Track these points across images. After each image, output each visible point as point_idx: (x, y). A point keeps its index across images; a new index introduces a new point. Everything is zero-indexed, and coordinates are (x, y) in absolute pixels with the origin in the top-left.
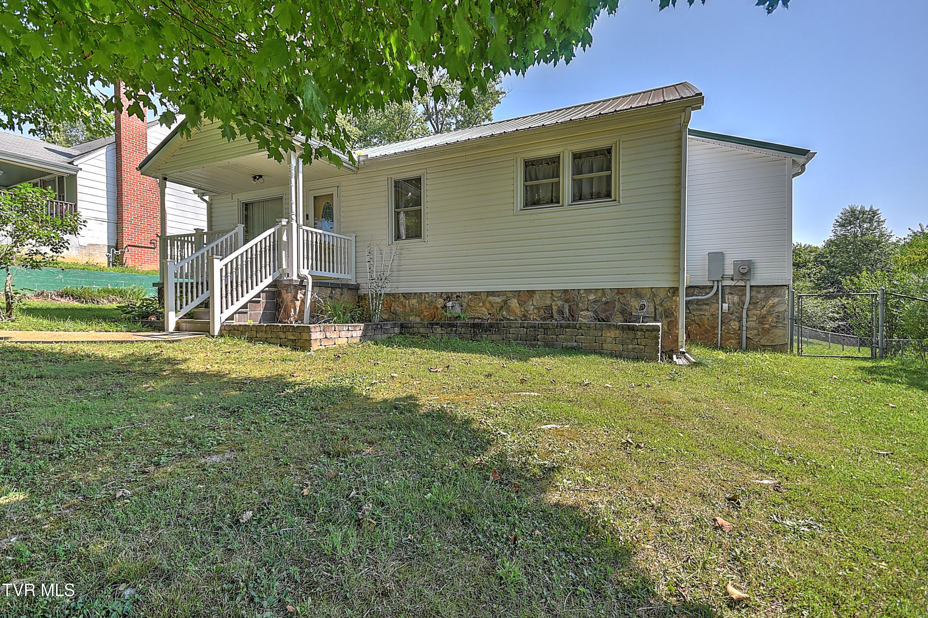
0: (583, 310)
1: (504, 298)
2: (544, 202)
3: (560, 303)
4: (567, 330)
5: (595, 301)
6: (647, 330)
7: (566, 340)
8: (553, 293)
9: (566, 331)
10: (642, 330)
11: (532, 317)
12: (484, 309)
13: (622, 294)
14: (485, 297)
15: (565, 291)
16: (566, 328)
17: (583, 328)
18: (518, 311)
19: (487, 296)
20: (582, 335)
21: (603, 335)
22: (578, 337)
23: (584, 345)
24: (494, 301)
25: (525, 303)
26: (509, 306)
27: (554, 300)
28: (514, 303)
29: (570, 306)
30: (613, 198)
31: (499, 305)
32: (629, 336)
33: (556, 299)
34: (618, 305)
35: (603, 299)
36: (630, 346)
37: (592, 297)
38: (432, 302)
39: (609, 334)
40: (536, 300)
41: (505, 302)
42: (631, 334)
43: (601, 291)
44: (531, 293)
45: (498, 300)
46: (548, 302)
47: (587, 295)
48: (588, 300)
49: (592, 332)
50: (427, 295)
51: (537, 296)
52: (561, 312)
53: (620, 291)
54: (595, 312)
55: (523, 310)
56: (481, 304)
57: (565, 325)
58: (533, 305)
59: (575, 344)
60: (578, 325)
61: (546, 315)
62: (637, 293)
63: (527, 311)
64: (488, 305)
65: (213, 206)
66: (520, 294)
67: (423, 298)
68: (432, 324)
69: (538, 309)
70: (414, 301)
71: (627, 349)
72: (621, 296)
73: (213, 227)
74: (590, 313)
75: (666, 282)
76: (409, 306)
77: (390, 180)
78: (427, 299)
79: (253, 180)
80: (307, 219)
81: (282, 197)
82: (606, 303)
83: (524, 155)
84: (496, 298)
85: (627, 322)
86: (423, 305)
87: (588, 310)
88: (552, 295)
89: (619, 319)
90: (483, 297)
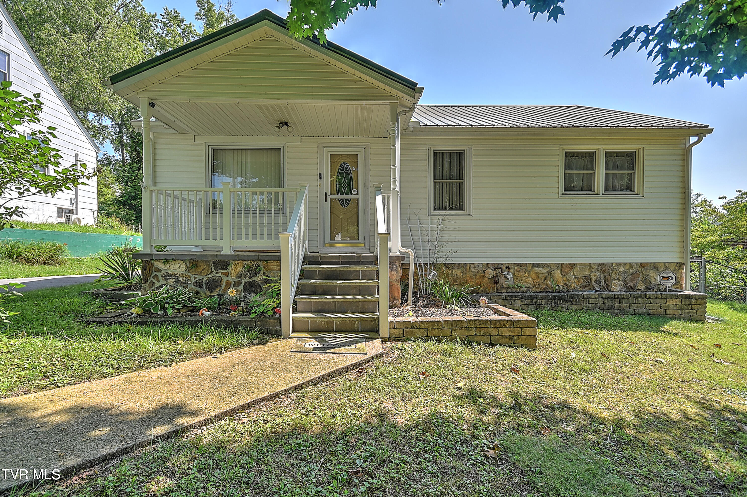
0: (615, 280)
1: (549, 269)
2: (577, 189)
3: (598, 274)
4: (639, 299)
5: (624, 273)
6: (699, 299)
7: (638, 308)
8: (592, 265)
9: (638, 301)
10: (695, 298)
11: (573, 285)
12: (530, 279)
13: (644, 267)
14: (531, 268)
15: (601, 264)
16: (638, 298)
17: (652, 297)
18: (560, 280)
19: (532, 267)
20: (651, 303)
21: (667, 303)
22: (647, 305)
23: (652, 311)
24: (540, 272)
25: (567, 273)
26: (553, 276)
27: (592, 271)
28: (557, 274)
29: (605, 276)
30: (636, 192)
31: (543, 275)
32: (686, 303)
33: (593, 270)
34: (641, 276)
35: (631, 271)
36: (687, 311)
37: (622, 269)
38: (478, 272)
39: (671, 302)
40: (577, 272)
41: (549, 273)
42: (688, 302)
43: (629, 264)
44: (572, 266)
45: (544, 271)
46: (587, 273)
47: (618, 268)
48: (619, 272)
49: (659, 301)
50: (472, 266)
51: (577, 269)
52: (598, 281)
53: (642, 265)
54: (625, 281)
55: (565, 279)
56: (527, 275)
57: (638, 295)
58: (574, 275)
59: (645, 311)
60: (648, 296)
61: (585, 284)
62: (655, 267)
63: (569, 281)
64: (534, 276)
65: (157, 146)
66: (563, 266)
67: (468, 268)
68: (511, 297)
69: (578, 278)
70: (458, 272)
71: (685, 313)
72: (643, 269)
73: (157, 173)
74: (620, 282)
75: (674, 259)
76: (452, 276)
77: (430, 150)
78: (473, 270)
79: (278, 127)
80: (321, 179)
81: (280, 150)
82: (633, 274)
83: (565, 147)
84: (541, 269)
85: (648, 289)
86: (468, 275)
87: (618, 279)
88: (591, 267)
89: (642, 286)
90: (529, 268)
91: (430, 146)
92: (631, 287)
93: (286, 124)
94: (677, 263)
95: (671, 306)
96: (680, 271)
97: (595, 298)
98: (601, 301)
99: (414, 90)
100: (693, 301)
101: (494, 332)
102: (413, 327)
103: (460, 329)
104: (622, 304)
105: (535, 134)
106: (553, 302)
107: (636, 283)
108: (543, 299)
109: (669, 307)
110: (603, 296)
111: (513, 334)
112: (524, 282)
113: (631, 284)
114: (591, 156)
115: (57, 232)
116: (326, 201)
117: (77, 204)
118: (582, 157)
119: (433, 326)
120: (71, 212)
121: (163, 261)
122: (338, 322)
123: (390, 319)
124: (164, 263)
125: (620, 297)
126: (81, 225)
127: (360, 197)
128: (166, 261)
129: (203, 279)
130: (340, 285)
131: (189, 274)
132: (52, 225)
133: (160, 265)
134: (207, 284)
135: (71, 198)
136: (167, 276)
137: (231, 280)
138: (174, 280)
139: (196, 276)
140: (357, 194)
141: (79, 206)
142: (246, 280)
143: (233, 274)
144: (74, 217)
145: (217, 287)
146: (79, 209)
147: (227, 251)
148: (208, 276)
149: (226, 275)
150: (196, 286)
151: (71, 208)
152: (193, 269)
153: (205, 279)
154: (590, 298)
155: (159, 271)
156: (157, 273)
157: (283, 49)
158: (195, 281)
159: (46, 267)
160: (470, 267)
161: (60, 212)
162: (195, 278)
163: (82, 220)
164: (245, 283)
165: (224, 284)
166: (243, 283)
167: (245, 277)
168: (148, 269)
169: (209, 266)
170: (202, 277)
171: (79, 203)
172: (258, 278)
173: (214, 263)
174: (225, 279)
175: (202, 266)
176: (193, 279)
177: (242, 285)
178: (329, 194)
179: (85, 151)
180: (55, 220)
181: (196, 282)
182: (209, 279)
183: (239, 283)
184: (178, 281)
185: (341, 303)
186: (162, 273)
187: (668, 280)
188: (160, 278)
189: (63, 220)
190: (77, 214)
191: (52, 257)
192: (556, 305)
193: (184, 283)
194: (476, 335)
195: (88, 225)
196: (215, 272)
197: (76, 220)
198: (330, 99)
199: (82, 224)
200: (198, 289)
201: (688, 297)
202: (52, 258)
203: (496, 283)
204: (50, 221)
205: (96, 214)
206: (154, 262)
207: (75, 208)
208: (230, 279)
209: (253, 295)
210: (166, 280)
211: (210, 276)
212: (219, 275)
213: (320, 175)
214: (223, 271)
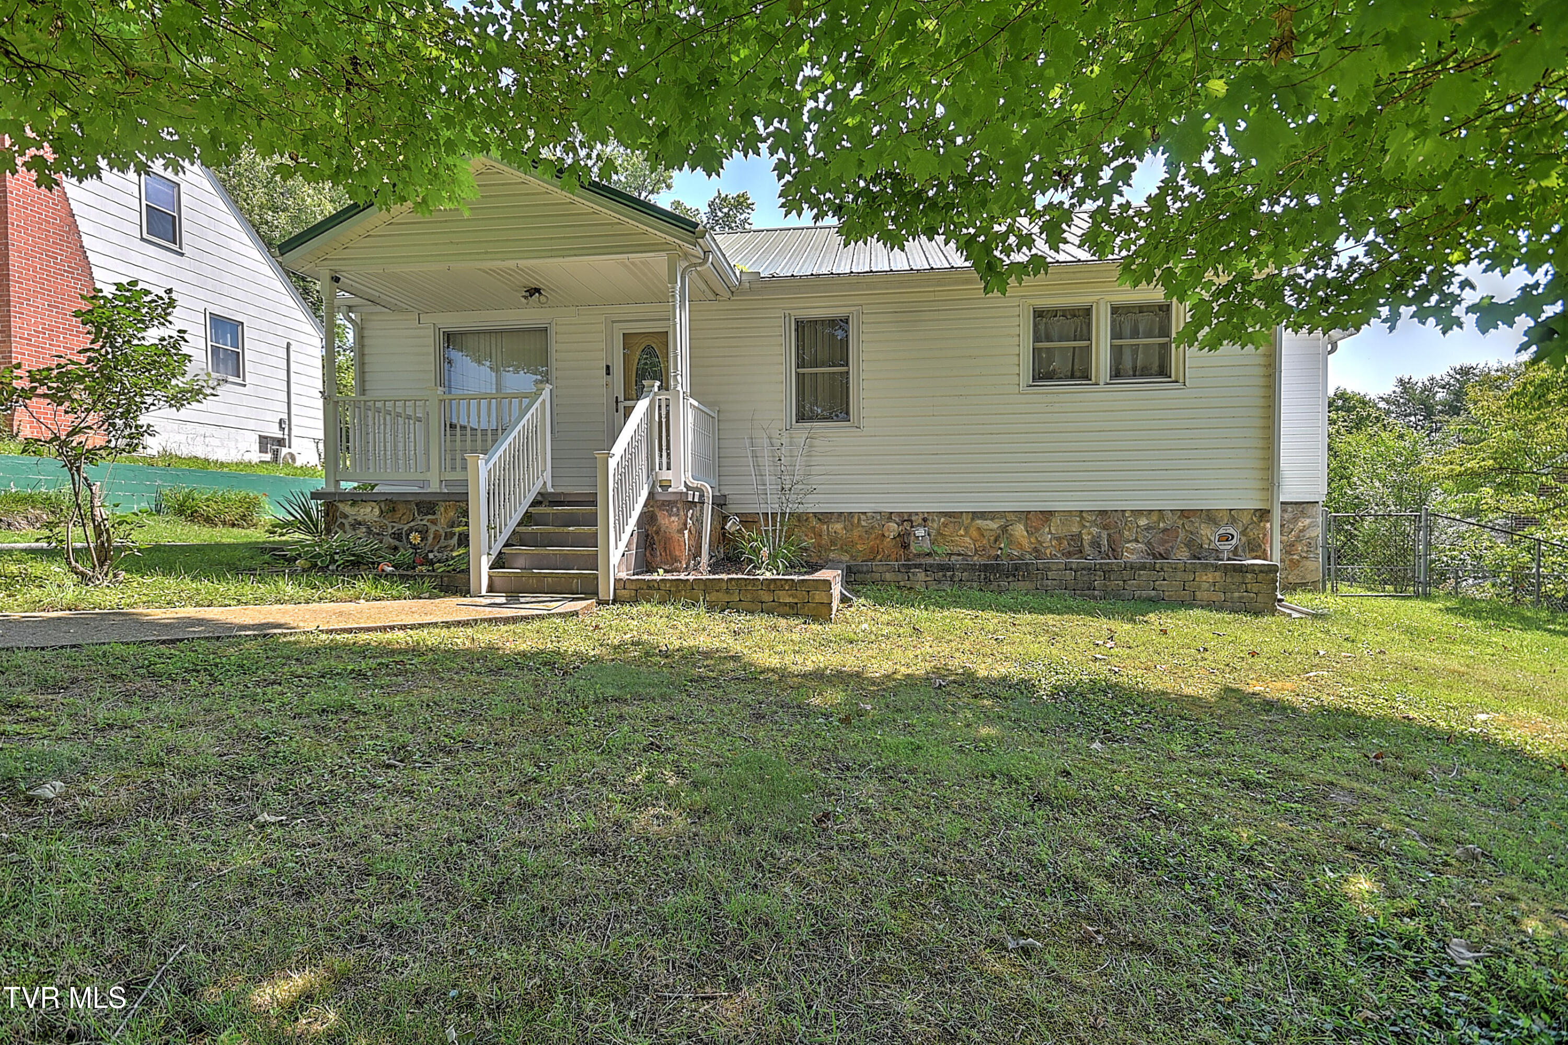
0: (1130, 541)
1: (1002, 522)
2: (1061, 375)
3: (1094, 530)
4: (1142, 572)
5: (1148, 528)
6: (1261, 572)
7: (1139, 587)
8: (1084, 515)
9: (1139, 575)
10: (1253, 571)
11: (1048, 552)
12: (967, 539)
13: (1188, 518)
14: (969, 521)
15: (1103, 513)
16: (1140, 569)
17: (1165, 569)
18: (1025, 542)
19: (973, 519)
20: (1164, 580)
21: (1197, 579)
22: (1157, 583)
23: (1167, 593)
24: (986, 527)
25: (1037, 529)
26: (1011, 535)
27: (1084, 526)
28: (1019, 530)
29: (1109, 535)
30: (1173, 378)
31: (994, 533)
32: (1235, 580)
33: (1087, 524)
34: (1182, 534)
35: (1161, 525)
36: (1236, 594)
37: (1143, 522)
38: (872, 528)
39: (1204, 578)
40: (1055, 527)
41: (1004, 529)
42: (1238, 578)
43: (1156, 513)
44: (1047, 515)
45: (994, 525)
46: (1075, 529)
47: (1136, 519)
48: (1138, 526)
49: (1180, 575)
50: (862, 517)
51: (1056, 521)
52: (1096, 544)
53: (1183, 513)
54: (1149, 544)
55: (1033, 540)
56: (962, 532)
57: (1139, 565)
58: (1050, 533)
59: (1153, 593)
60: (1157, 566)
61: (1072, 549)
62: (1210, 516)
63: (1040, 543)
64: (975, 534)
66: (1030, 516)
67: (856, 521)
69: (1059, 539)
70: (838, 526)
71: (1232, 598)
72: (1185, 521)
74: (1140, 545)
75: (1250, 502)
76: (828, 534)
77: (787, 319)
78: (863, 523)
79: (525, 297)
80: (608, 374)
81: (546, 329)
82: (1165, 530)
83: (1033, 301)
84: (988, 522)
85: (1195, 557)
86: (856, 533)
87: (1137, 541)
88: (1082, 518)
89: (1182, 554)
90: (966, 520)
91: (787, 312)
92: (1160, 554)
93: (538, 290)
94: (1256, 510)
95: (1205, 586)
96: (1262, 524)
97: (1059, 570)
98: (1070, 575)
99: (694, 233)
100: (1249, 576)
102: (649, 588)
103: (717, 591)
104: (1110, 580)
106: (982, 577)
107: (1172, 548)
109: (1199, 588)
110: (1074, 567)
111: (796, 601)
112: (957, 545)
113: (1161, 549)
114: (1082, 314)
115: (254, 476)
116: (617, 411)
117: (290, 429)
119: (677, 587)
120: (280, 442)
121: (350, 503)
124: (351, 505)
125: (1106, 568)
126: (295, 465)
128: (354, 503)
129: (402, 529)
130: (573, 533)
131: (384, 521)
132: (249, 464)
133: (346, 509)
134: (408, 535)
135: (281, 420)
136: (356, 524)
137: (441, 530)
138: (364, 530)
139: (393, 524)
141: (293, 433)
142: (461, 531)
143: (442, 521)
144: (284, 451)
146: (293, 438)
147: (434, 487)
148: (409, 525)
149: (434, 522)
150: (394, 538)
151: (281, 436)
152: (390, 514)
154: (1050, 570)
155: (346, 517)
156: (343, 520)
158: (393, 531)
159: (235, 530)
160: (859, 519)
161: (264, 442)
162: (393, 527)
163: (297, 456)
164: (460, 535)
165: (432, 536)
166: (457, 534)
167: (459, 526)
168: (331, 515)
169: (410, 510)
171: (293, 427)
173: (417, 505)
174: (432, 529)
175: (401, 509)
176: (389, 528)
177: (456, 538)
178: (621, 398)
179: (303, 337)
180: (255, 456)
181: (394, 533)
182: (411, 528)
184: (369, 531)
185: (565, 556)
186: (350, 519)
187: (1227, 540)
188: (347, 527)
189: (268, 457)
190: (290, 447)
191: (245, 515)
192: (988, 581)
193: (378, 534)
195: (309, 465)
196: (419, 518)
197: (288, 456)
198: (575, 255)
199: (298, 463)
200: (397, 543)
202: (244, 517)
203: (906, 546)
204: (247, 458)
205: (321, 446)
206: (339, 504)
207: (286, 437)
210: (354, 530)
211: (412, 524)
212: (424, 522)
213: (608, 367)
214: (430, 517)
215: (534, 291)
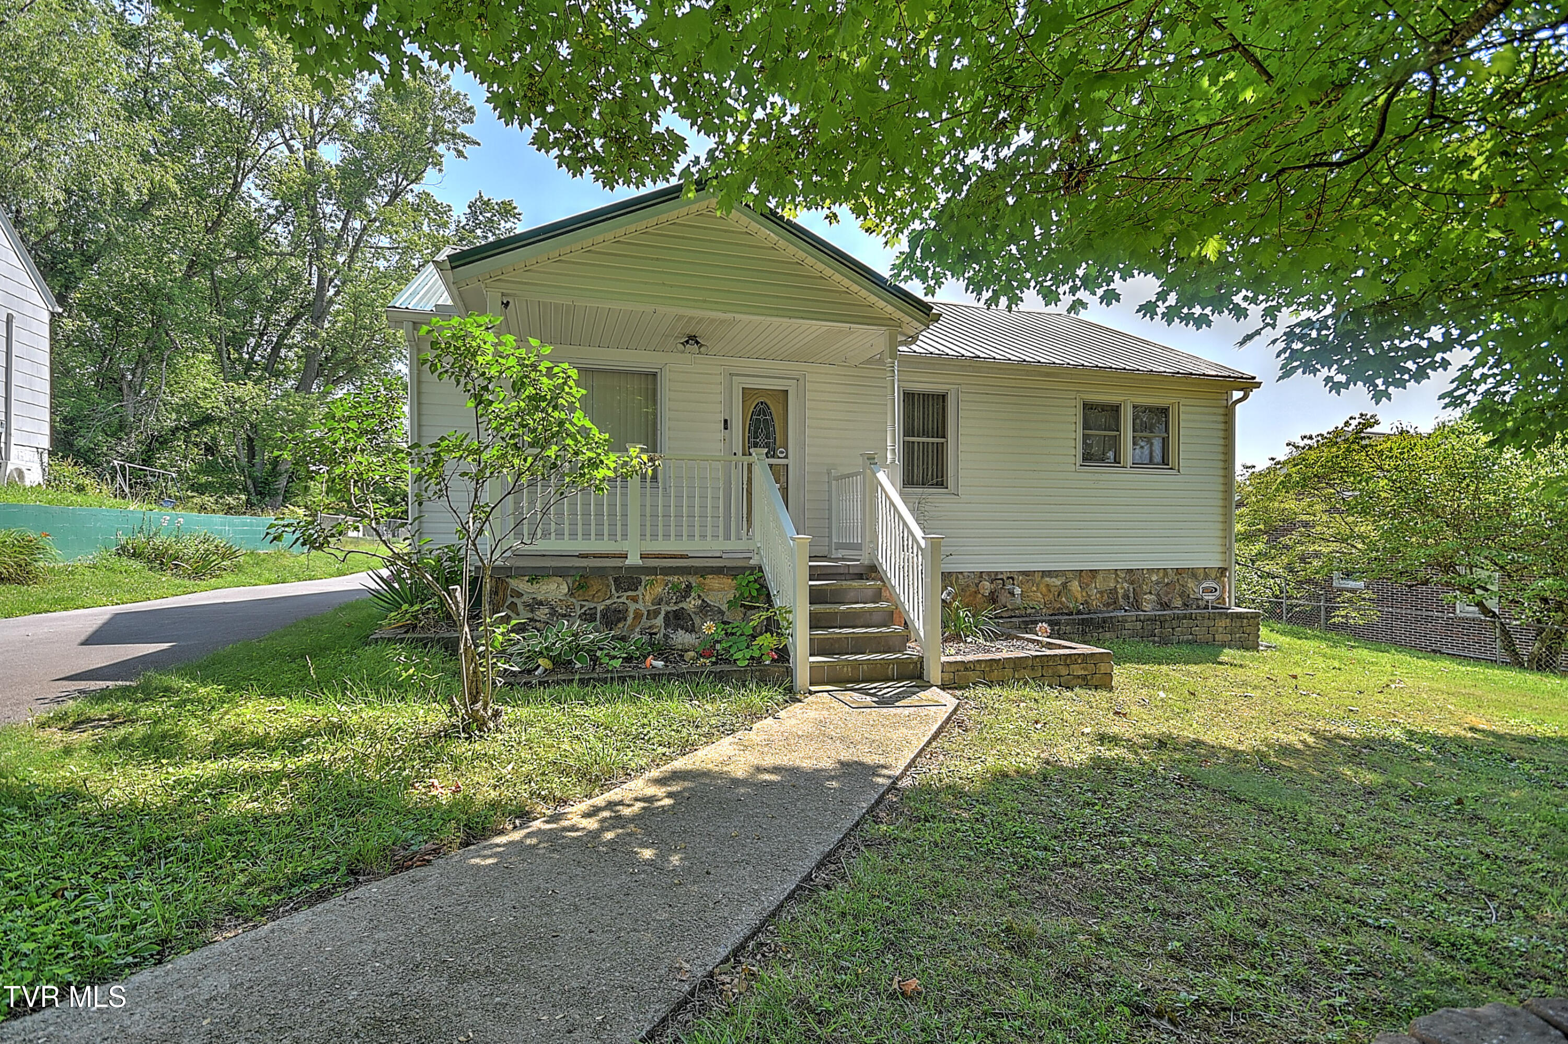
0: (1147, 594)
1: (1063, 579)
2: (1097, 458)
3: (1126, 585)
5: (1157, 583)
6: (1252, 618)
8: (1119, 572)
10: (1247, 618)
11: (1094, 603)
12: (1039, 594)
13: (1181, 574)
14: (1040, 578)
15: (1130, 571)
18: (1079, 596)
19: (1042, 577)
24: (1052, 584)
25: (1088, 585)
26: (1069, 590)
27: (1118, 582)
28: (1075, 586)
29: (1134, 589)
30: (1171, 466)
31: (1057, 588)
32: (1237, 625)
33: (1120, 580)
34: (1178, 587)
35: (1166, 580)
36: (1238, 635)
37: (1154, 578)
38: (968, 586)
39: (1218, 623)
40: (1099, 583)
41: (1064, 585)
42: (1238, 623)
43: (1162, 571)
44: (1094, 572)
45: (1058, 582)
46: (1112, 585)
47: (1150, 576)
48: (1152, 581)
49: (1206, 622)
50: (960, 576)
51: (1100, 577)
52: (1126, 596)
53: (1178, 571)
54: (1158, 595)
55: (1084, 594)
56: (1035, 589)
58: (1096, 588)
61: (1110, 601)
62: (1193, 573)
63: (1089, 596)
64: (1044, 590)
66: (1083, 574)
67: (954, 580)
69: (1101, 593)
71: (1236, 638)
72: (1179, 577)
74: (1153, 597)
75: (1214, 562)
78: (960, 582)
79: (683, 344)
80: (726, 428)
81: (655, 375)
82: (1168, 584)
83: (1083, 396)
84: (1054, 579)
85: (1185, 605)
87: (1150, 593)
88: (1117, 575)
89: (1178, 603)
90: (1037, 578)
92: (1166, 603)
93: (695, 339)
94: (1218, 568)
95: (1220, 630)
96: (1222, 579)
97: (1132, 621)
99: (926, 314)
100: (1245, 621)
101: (1063, 671)
102: (966, 669)
103: (1024, 668)
104: (1163, 628)
105: (1048, 375)
107: (1172, 598)
108: (1068, 624)
109: (1217, 631)
110: (1142, 618)
111: (1086, 673)
112: (1032, 600)
113: (1166, 599)
114: (1115, 410)
117: (8, 435)
118: (1103, 410)
119: (991, 666)
121: (527, 578)
122: (865, 667)
123: (944, 659)
124: (529, 581)
125: (1162, 619)
126: (27, 485)
127: (790, 461)
128: (533, 579)
129: (595, 608)
130: (843, 612)
131: (572, 600)
133: (521, 586)
134: (604, 615)
136: (534, 604)
137: (642, 608)
138: (547, 611)
139: (583, 603)
140: (786, 457)
141: (13, 440)
142: (669, 609)
143: (647, 598)
145: (619, 620)
146: (12, 448)
147: (634, 560)
148: (604, 603)
149: (635, 600)
150: (586, 620)
152: (580, 592)
153: (600, 607)
154: (1126, 621)
155: (520, 595)
156: (515, 600)
157: (733, 232)
158: (583, 611)
160: (957, 578)
162: (582, 606)
163: (25, 473)
164: (667, 613)
165: (632, 616)
166: (663, 613)
167: (668, 604)
168: (501, 593)
169: (607, 586)
170: (595, 605)
171: (12, 432)
172: (691, 604)
173: (615, 579)
174: (632, 607)
175: (596, 585)
176: (578, 608)
177: (661, 616)
179: (28, 310)
181: (584, 614)
182: (608, 608)
183: (657, 613)
184: (553, 612)
186: (525, 598)
187: (1211, 592)
188: (520, 607)
192: (1084, 633)
193: (565, 615)
194: (1043, 676)
195: (37, 485)
196: (617, 595)
197: (14, 473)
199: (29, 483)
200: (588, 625)
201: (1239, 616)
203: (994, 602)
205: (46, 458)
206: (512, 580)
208: (640, 606)
209: (681, 632)
210: (532, 611)
211: (608, 602)
212: (623, 599)
213: (726, 421)
214: (630, 593)
215: (692, 339)
